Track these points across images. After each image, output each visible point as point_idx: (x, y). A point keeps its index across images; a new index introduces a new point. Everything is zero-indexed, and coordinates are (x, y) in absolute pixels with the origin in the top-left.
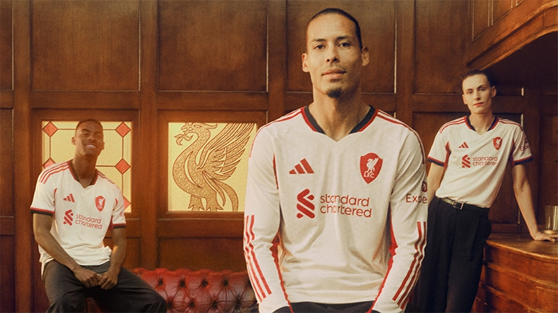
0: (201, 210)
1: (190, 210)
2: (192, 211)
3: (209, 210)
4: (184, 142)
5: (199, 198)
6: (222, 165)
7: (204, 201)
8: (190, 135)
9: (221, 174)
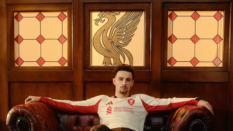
0: (110, 65)
1: (104, 65)
2: (105, 66)
3: (115, 65)
4: (100, 23)
5: (109, 58)
6: (123, 38)
7: (112, 60)
8: (103, 19)
9: (122, 43)
